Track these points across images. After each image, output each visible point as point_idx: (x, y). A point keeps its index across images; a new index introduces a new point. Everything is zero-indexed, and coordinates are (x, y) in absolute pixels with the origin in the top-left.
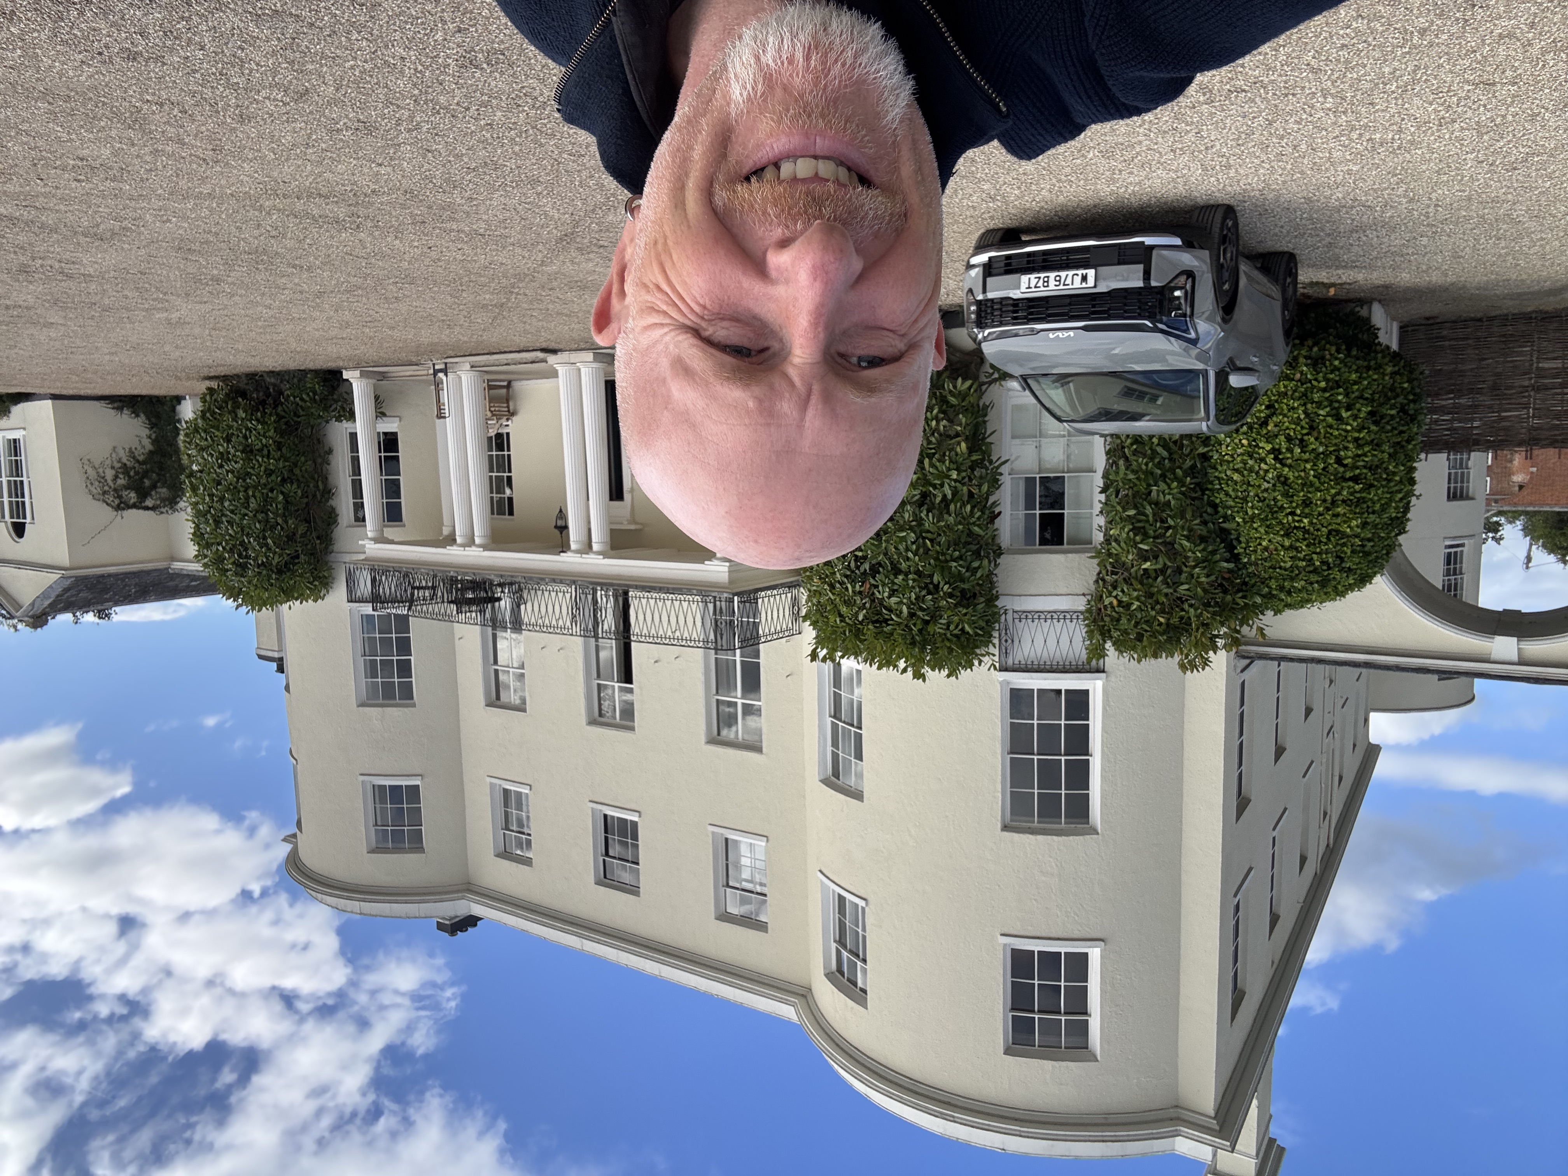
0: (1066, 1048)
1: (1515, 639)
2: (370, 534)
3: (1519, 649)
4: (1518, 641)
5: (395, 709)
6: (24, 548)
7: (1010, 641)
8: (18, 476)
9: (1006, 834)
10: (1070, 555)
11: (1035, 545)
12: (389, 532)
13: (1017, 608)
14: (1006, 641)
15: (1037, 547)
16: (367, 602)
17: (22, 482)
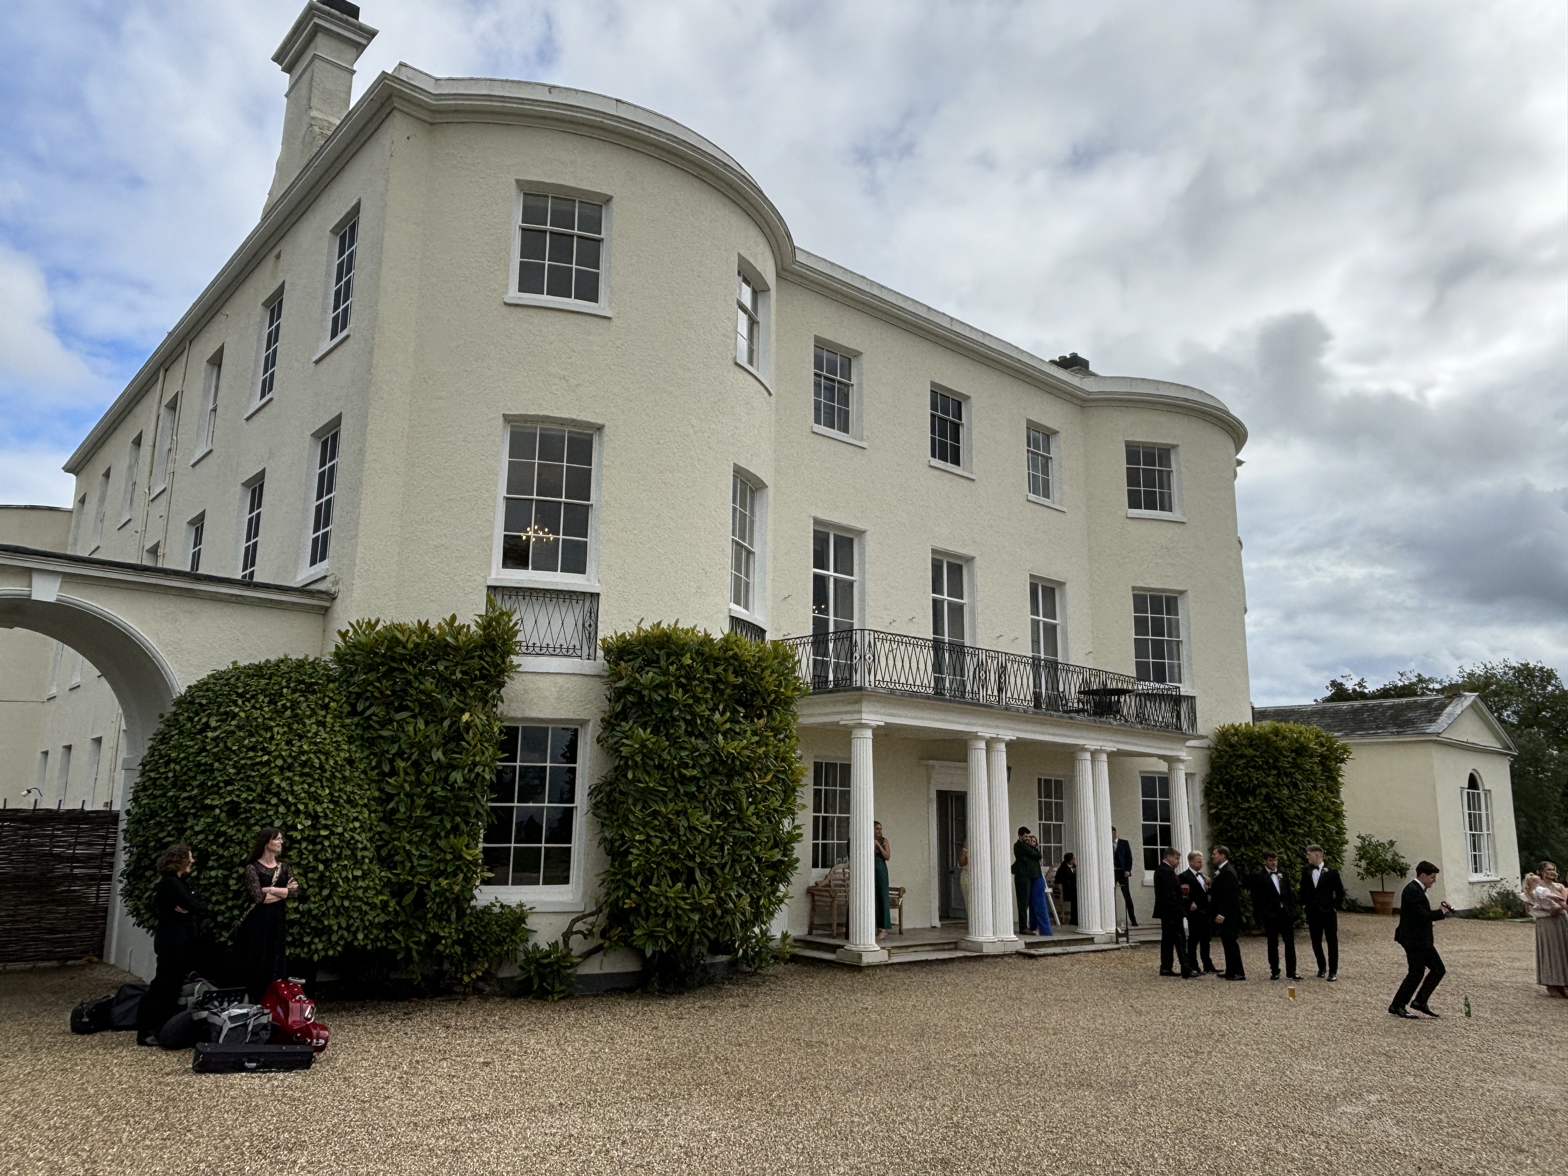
0: (547, 197)
1: (34, 598)
2: (1181, 766)
3: (30, 586)
4: (30, 595)
5: (1153, 586)
6: (1469, 764)
7: (587, 625)
8: (1474, 835)
9: (600, 421)
10: (520, 716)
11: (553, 729)
12: (1163, 767)
13: (578, 660)
14: (590, 626)
15: (551, 726)
16: (1185, 697)
17: (1471, 829)
